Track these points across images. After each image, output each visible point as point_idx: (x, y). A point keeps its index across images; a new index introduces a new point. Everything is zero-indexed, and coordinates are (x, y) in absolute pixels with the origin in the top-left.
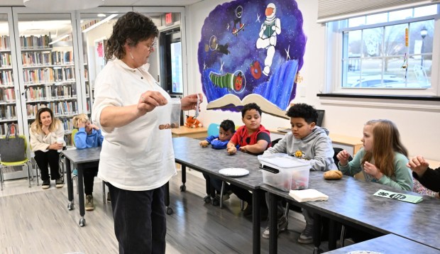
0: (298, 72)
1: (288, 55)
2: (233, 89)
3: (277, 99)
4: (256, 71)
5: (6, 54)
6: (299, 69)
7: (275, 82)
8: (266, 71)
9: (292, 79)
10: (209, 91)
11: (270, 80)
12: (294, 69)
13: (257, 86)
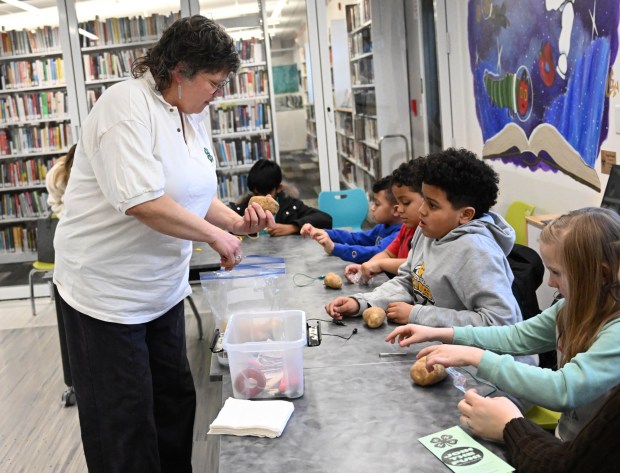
0: (610, 68)
1: (594, 25)
2: (516, 111)
3: (580, 138)
4: (547, 67)
5: (105, 54)
6: (612, 61)
7: (576, 95)
8: (562, 67)
9: (602, 86)
10: (484, 117)
11: (568, 89)
12: (603, 63)
13: (549, 104)
